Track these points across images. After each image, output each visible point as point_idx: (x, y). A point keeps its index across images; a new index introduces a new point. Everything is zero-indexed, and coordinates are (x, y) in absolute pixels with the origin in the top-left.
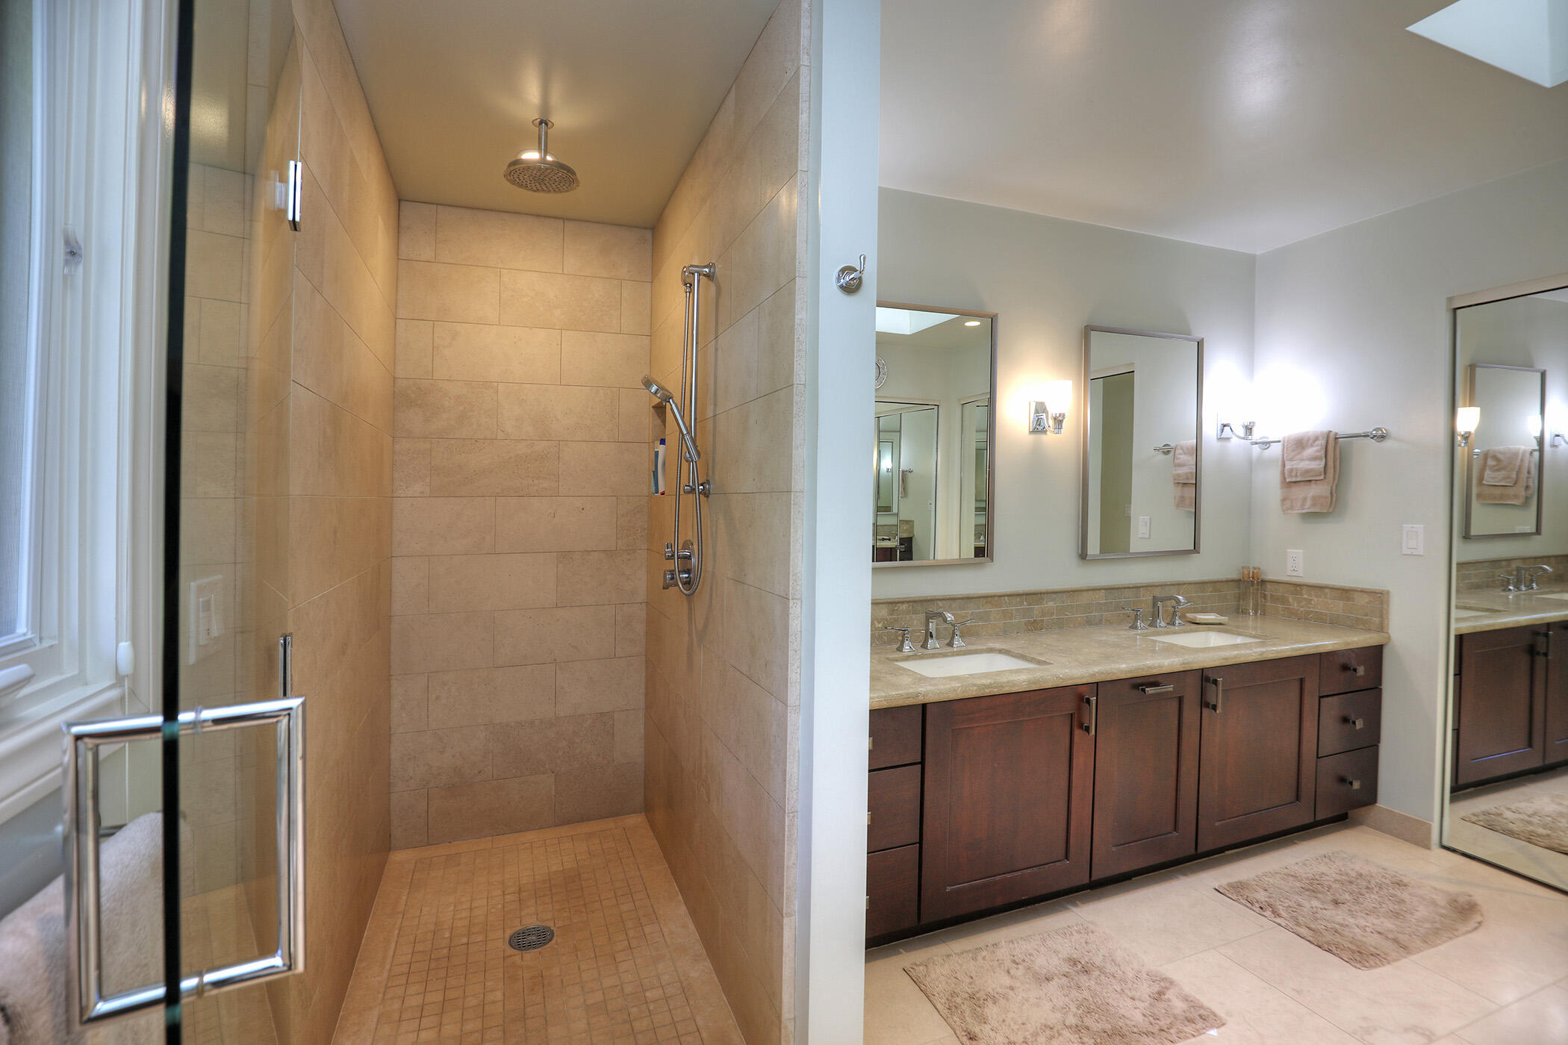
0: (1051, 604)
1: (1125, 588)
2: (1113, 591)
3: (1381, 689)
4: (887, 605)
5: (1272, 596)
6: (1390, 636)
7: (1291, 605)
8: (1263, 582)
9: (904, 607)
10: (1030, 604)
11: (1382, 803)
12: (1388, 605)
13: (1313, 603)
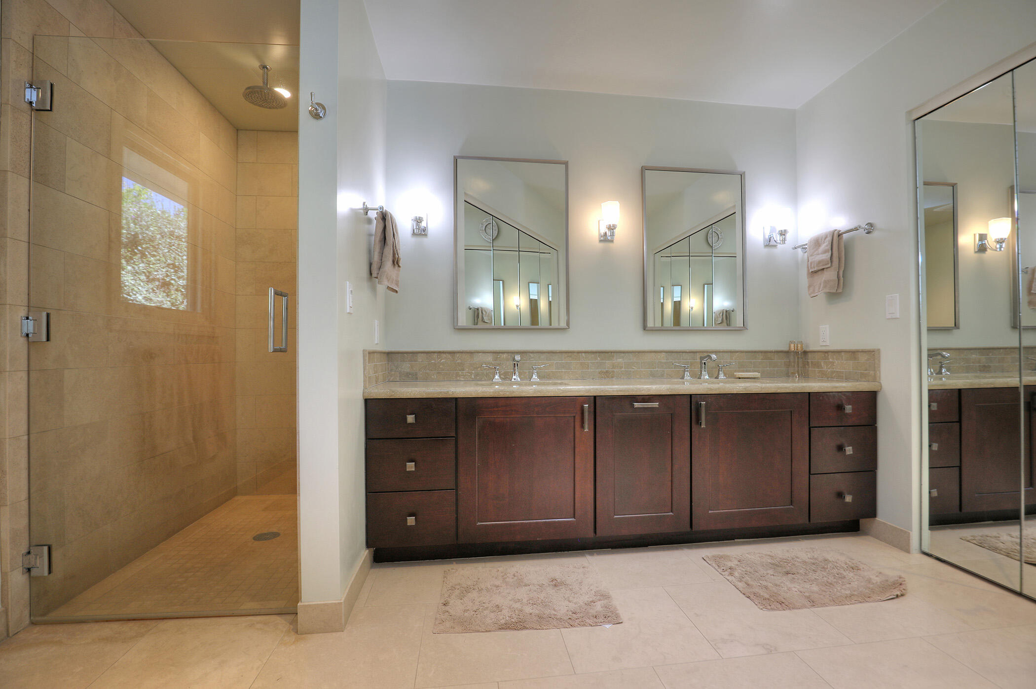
0: (620, 360)
1: (683, 352)
2: (673, 354)
3: (876, 427)
4: (492, 354)
5: (812, 362)
6: (881, 384)
7: (822, 368)
8: (805, 353)
9: (505, 355)
10: (602, 360)
11: (881, 518)
12: (879, 361)
13: (835, 364)
